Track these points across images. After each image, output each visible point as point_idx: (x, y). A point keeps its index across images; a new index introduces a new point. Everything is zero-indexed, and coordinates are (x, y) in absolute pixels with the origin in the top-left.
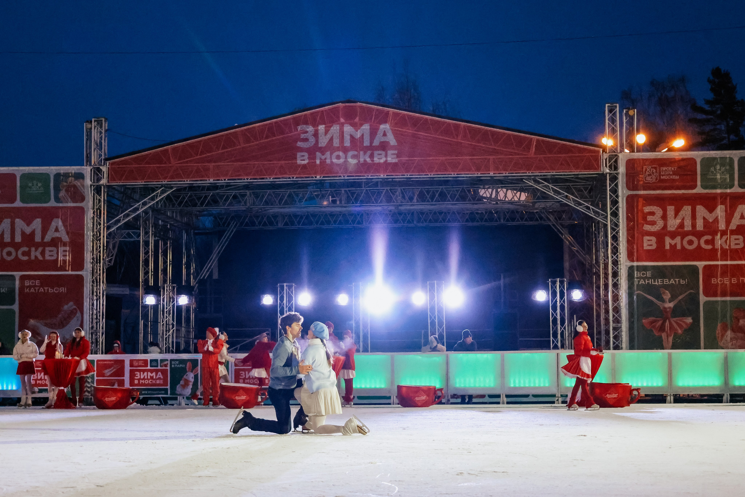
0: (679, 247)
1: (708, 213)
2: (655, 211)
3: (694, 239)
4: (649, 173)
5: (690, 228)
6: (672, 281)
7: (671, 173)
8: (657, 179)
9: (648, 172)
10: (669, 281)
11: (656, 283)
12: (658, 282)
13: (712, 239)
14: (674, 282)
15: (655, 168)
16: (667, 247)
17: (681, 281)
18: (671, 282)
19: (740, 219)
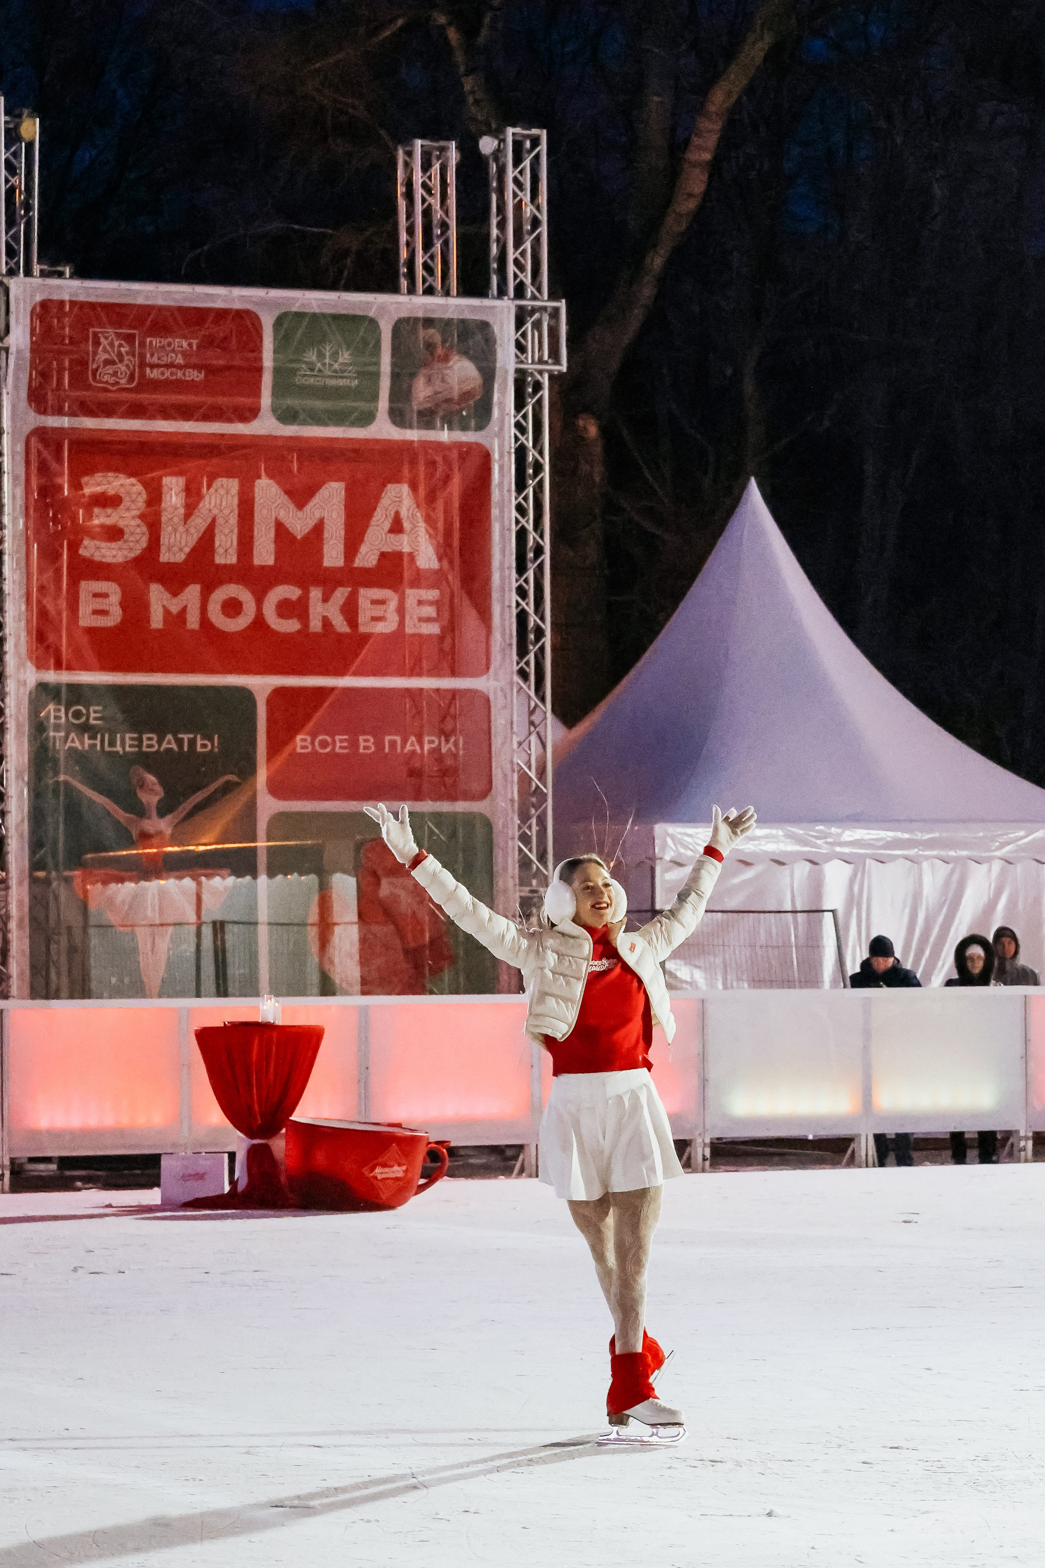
0: (193, 622)
1: (292, 506)
2: (122, 492)
3: (245, 596)
4: (106, 356)
5: (232, 559)
6: (169, 743)
7: (180, 360)
8: (131, 378)
9: (105, 351)
10: (160, 743)
11: (119, 748)
12: (123, 745)
13: (300, 599)
14: (174, 746)
15: (129, 339)
16: (157, 621)
17: (199, 742)
18: (164, 746)
19: (391, 531)
